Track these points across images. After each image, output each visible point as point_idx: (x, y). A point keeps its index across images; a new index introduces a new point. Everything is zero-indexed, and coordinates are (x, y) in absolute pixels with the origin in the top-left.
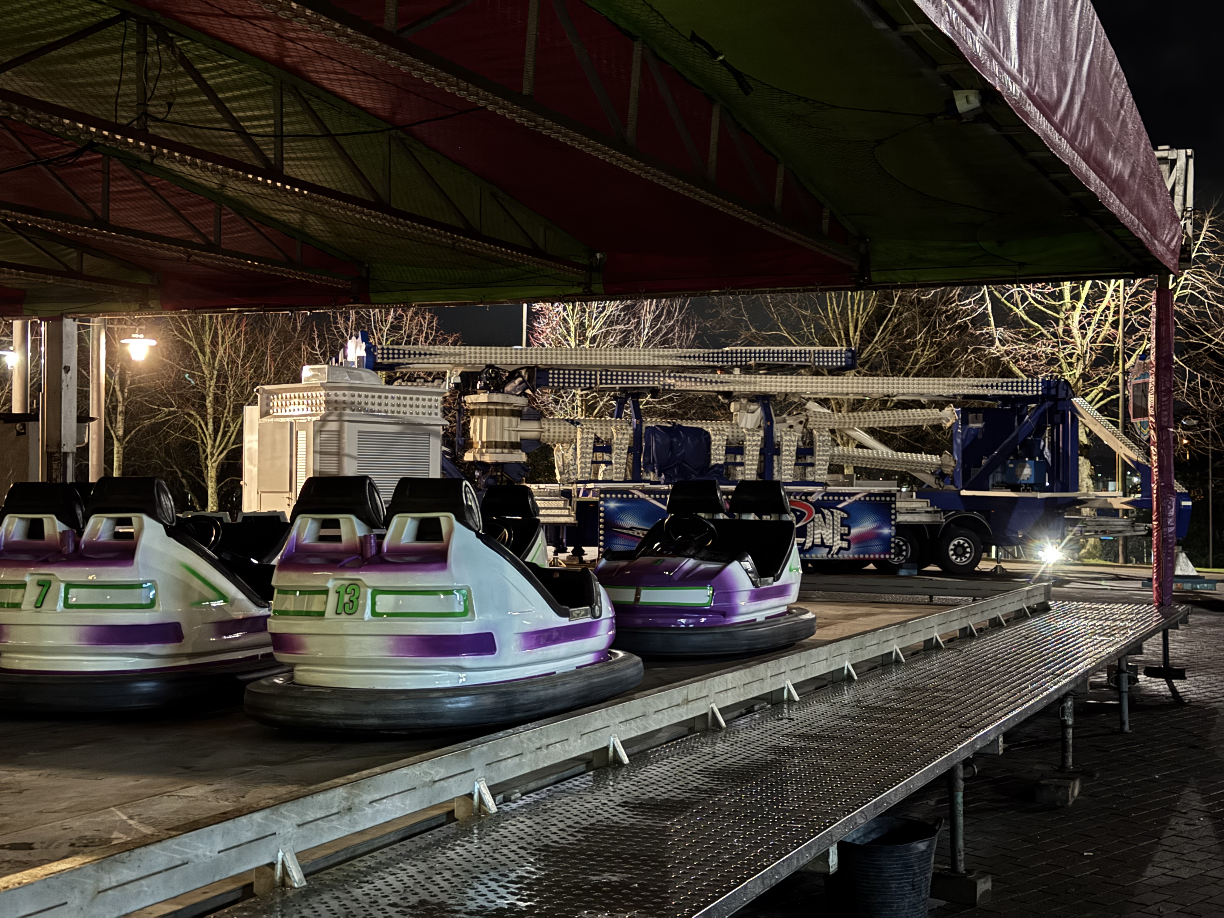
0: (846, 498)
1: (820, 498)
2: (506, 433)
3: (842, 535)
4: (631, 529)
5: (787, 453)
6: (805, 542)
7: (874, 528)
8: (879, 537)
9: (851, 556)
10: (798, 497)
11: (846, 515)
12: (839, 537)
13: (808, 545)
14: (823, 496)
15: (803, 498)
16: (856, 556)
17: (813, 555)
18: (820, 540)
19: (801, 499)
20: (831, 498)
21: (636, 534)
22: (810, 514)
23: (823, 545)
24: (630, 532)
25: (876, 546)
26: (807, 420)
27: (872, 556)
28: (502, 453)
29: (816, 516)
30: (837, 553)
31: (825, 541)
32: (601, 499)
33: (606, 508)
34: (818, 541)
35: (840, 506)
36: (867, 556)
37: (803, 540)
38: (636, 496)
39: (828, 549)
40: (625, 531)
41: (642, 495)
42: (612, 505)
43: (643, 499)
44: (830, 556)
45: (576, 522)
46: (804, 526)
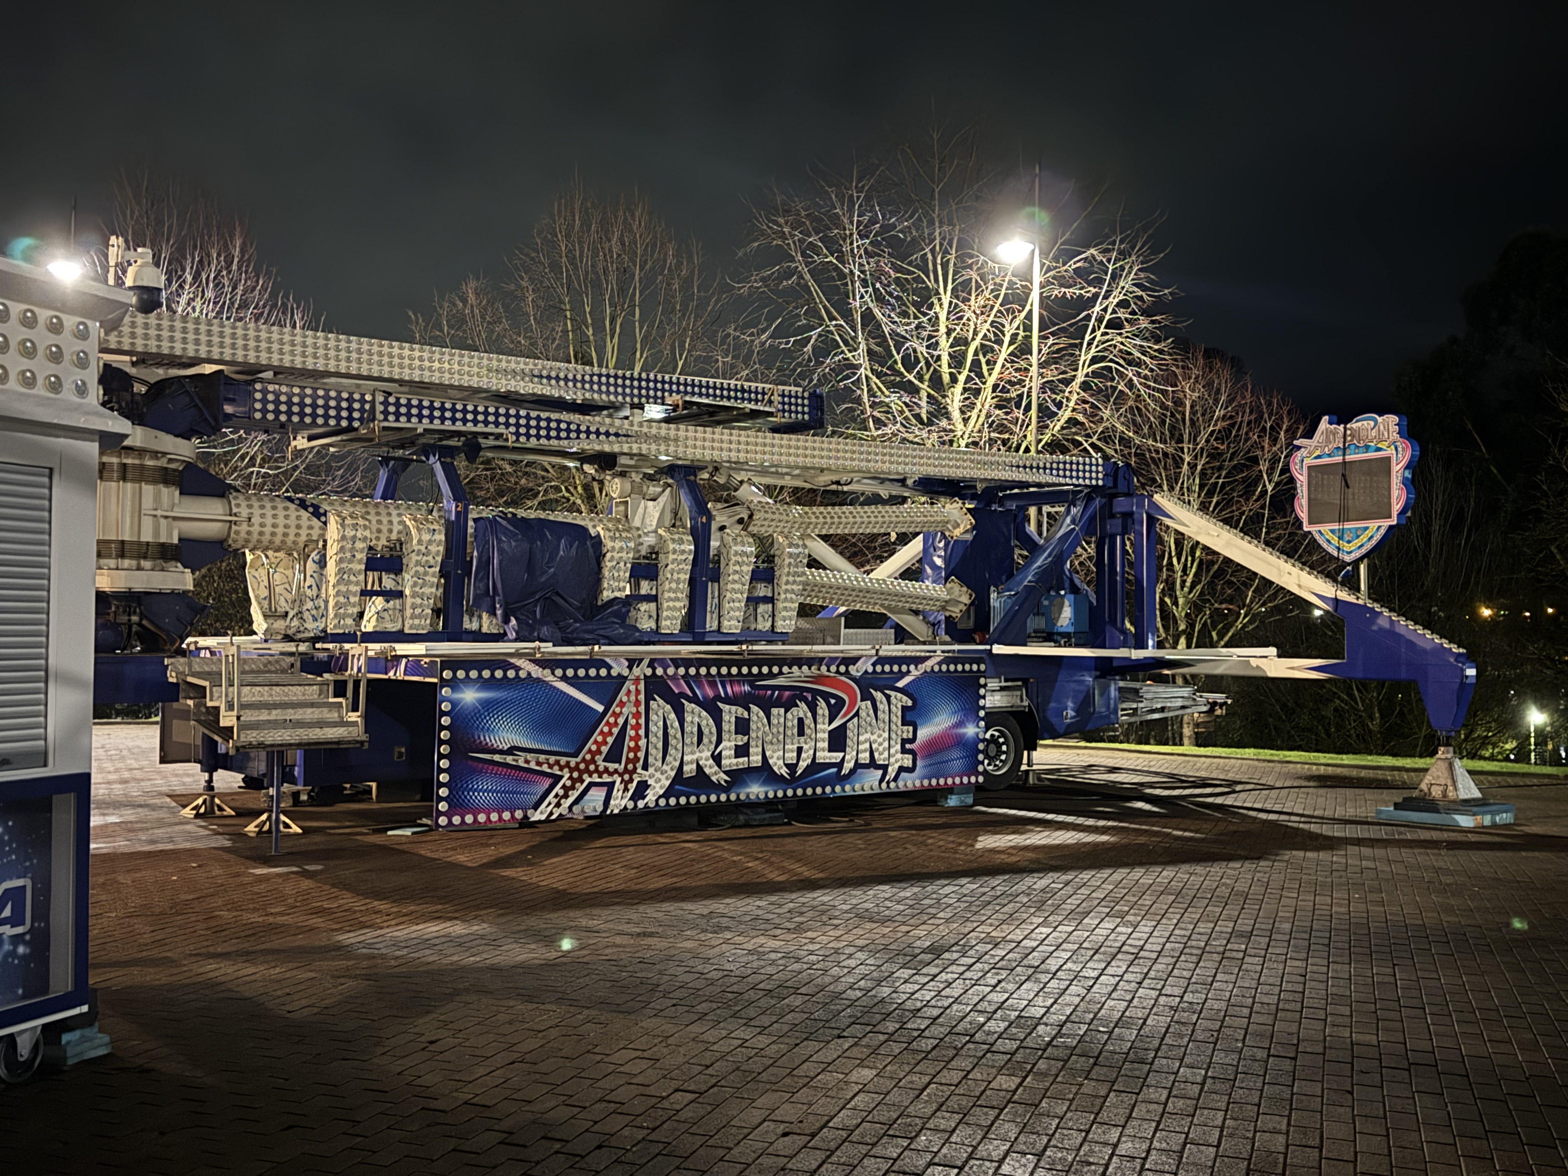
0: (911, 668)
1: (870, 669)
2: (147, 524)
3: (904, 741)
5: (736, 577)
6: (844, 758)
7: (953, 726)
8: (960, 742)
9: (918, 783)
10: (833, 668)
11: (910, 703)
12: (898, 747)
14: (874, 665)
15: (842, 669)
16: (926, 783)
17: (857, 786)
18: (867, 754)
19: (837, 671)
20: (887, 668)
21: (521, 763)
23: (873, 764)
24: (509, 759)
25: (956, 760)
26: (751, 516)
27: (950, 781)
28: (139, 568)
29: (863, 705)
31: (876, 755)
32: (444, 683)
33: (454, 704)
34: (865, 757)
35: (900, 684)
36: (942, 781)
37: (841, 755)
38: (523, 674)
39: (880, 772)
41: (537, 672)
42: (470, 696)
43: (538, 680)
44: (884, 785)
45: (364, 737)
46: (843, 727)
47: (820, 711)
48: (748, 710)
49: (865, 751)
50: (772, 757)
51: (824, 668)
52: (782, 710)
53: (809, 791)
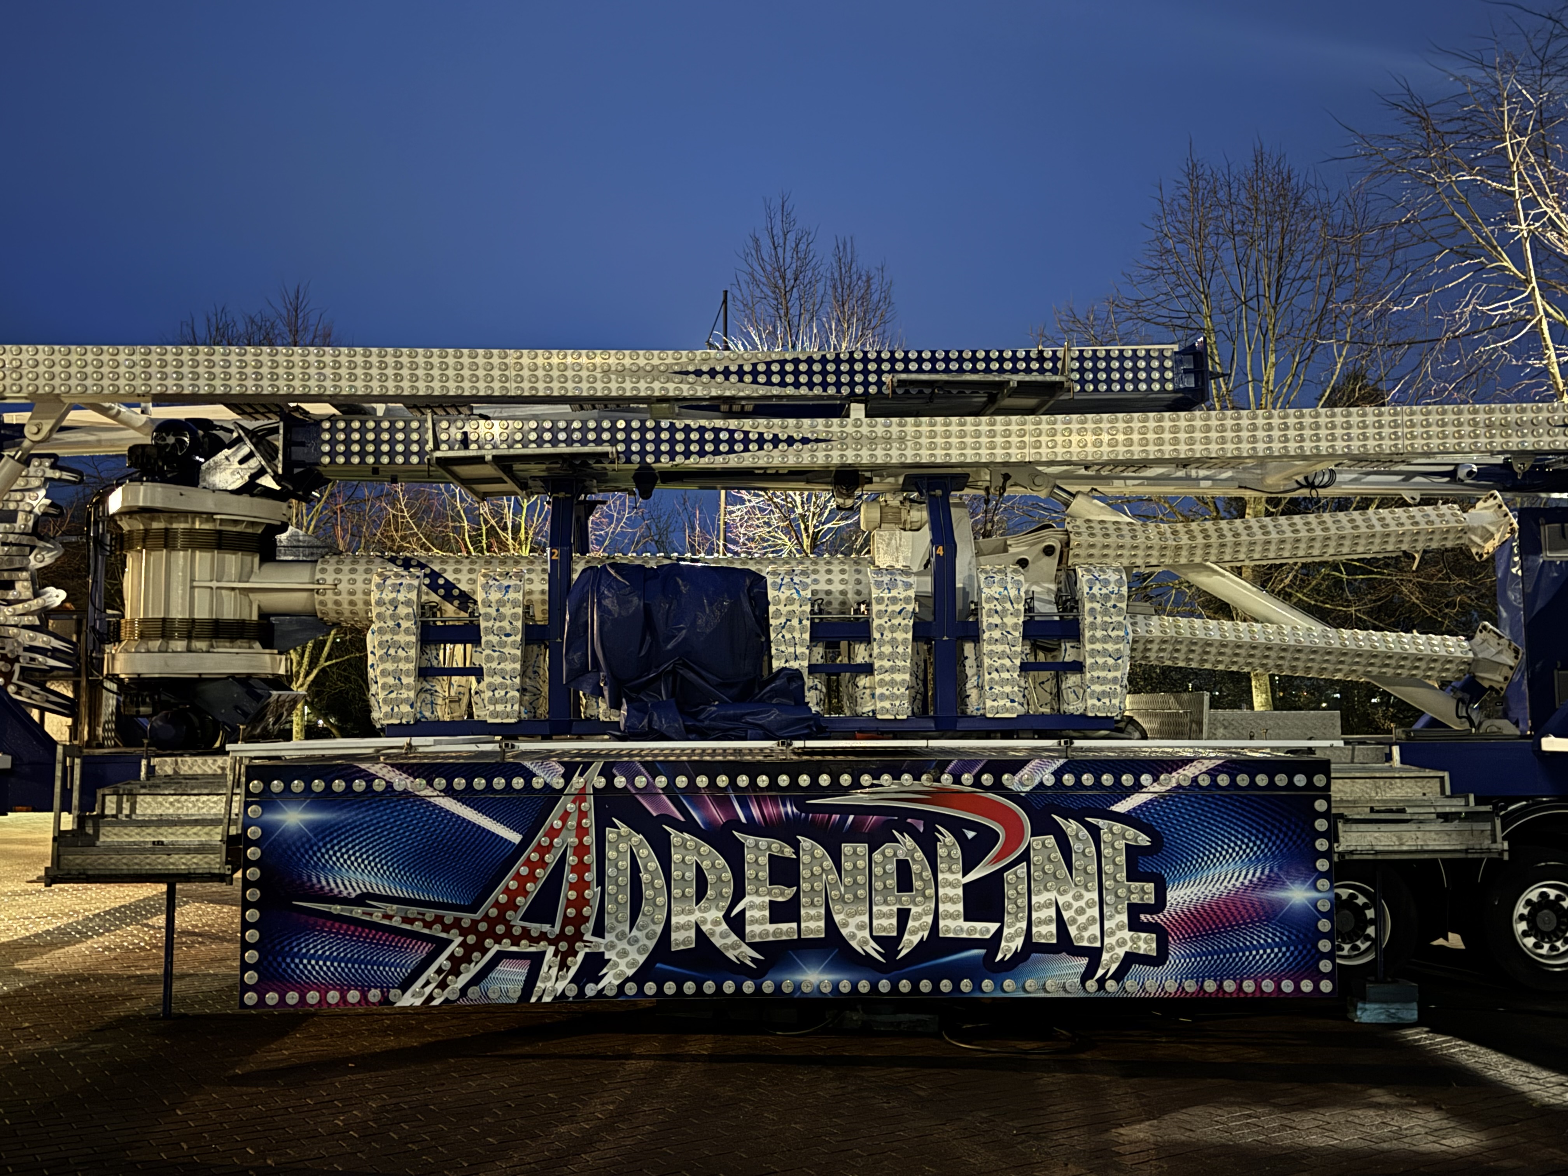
0: (1145, 779)
1: (1049, 780)
2: (203, 598)
3: (1134, 910)
4: (362, 900)
5: (996, 634)
6: (999, 932)
7: (1253, 886)
8: (1274, 915)
9: (1171, 987)
10: (967, 778)
11: (1144, 840)
12: (1124, 918)
13: (1011, 945)
14: (1058, 774)
15: (988, 779)
16: (1190, 986)
17: (1030, 984)
18: (1053, 928)
19: (977, 783)
20: (1087, 779)
21: (377, 917)
22: (1015, 837)
23: (1065, 946)
24: (358, 912)
25: (1263, 950)
26: (1067, 544)
27: (1249, 986)
29: (1037, 842)
30: (1119, 975)
31: (1073, 931)
32: (251, 798)
33: (268, 830)
34: (1046, 932)
35: (1121, 807)
36: (1229, 986)
37: (994, 927)
38: (379, 786)
39: (1085, 961)
40: (336, 909)
41: (401, 781)
42: (293, 818)
43: (406, 794)
44: (1092, 985)
46: (996, 881)
47: (942, 851)
48: (796, 846)
49: (1048, 921)
50: (846, 925)
51: (946, 779)
52: (862, 848)
53: (925, 986)
